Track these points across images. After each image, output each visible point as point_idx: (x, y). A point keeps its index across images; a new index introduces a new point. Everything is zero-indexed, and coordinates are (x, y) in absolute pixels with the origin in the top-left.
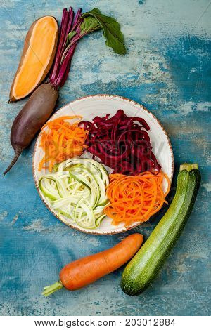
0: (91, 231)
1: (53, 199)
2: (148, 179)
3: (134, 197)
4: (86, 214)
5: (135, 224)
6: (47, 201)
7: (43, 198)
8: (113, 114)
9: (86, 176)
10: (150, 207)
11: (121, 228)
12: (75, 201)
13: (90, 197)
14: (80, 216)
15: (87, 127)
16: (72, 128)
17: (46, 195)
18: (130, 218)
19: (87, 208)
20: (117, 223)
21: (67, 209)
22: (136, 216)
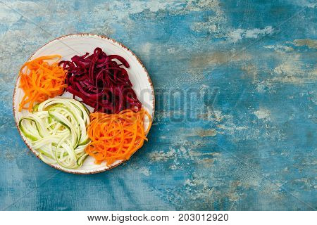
0: (73, 171)
1: (34, 139)
2: (130, 117)
3: (114, 135)
4: (68, 154)
5: (117, 162)
6: (28, 141)
7: (25, 138)
8: (91, 53)
9: (66, 115)
10: (130, 145)
11: (103, 167)
12: (56, 141)
13: (71, 136)
14: (61, 156)
15: (67, 66)
16: (51, 68)
17: (27, 136)
18: (112, 157)
19: (69, 148)
20: (99, 162)
21: (49, 149)
22: (118, 154)
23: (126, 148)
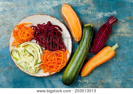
0: (33, 75)
1: (17, 59)
2: (61, 53)
3: (53, 61)
4: (31, 68)
5: (53, 73)
6: (14, 60)
7: (13, 59)
8: (46, 23)
9: (32, 50)
10: (60, 66)
11: (47, 74)
12: (27, 61)
13: (33, 60)
14: (29, 68)
15: (35, 28)
16: (27, 29)
17: (14, 58)
18: (51, 70)
19: (32, 65)
20: (45, 72)
21: (23, 65)
22: (54, 69)
23: (58, 67)
